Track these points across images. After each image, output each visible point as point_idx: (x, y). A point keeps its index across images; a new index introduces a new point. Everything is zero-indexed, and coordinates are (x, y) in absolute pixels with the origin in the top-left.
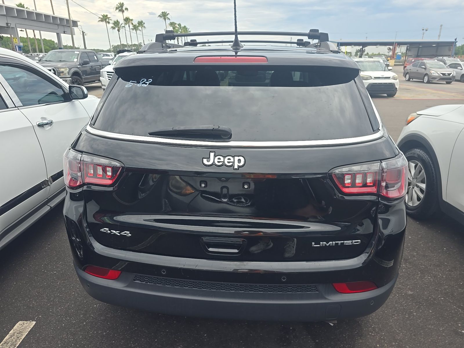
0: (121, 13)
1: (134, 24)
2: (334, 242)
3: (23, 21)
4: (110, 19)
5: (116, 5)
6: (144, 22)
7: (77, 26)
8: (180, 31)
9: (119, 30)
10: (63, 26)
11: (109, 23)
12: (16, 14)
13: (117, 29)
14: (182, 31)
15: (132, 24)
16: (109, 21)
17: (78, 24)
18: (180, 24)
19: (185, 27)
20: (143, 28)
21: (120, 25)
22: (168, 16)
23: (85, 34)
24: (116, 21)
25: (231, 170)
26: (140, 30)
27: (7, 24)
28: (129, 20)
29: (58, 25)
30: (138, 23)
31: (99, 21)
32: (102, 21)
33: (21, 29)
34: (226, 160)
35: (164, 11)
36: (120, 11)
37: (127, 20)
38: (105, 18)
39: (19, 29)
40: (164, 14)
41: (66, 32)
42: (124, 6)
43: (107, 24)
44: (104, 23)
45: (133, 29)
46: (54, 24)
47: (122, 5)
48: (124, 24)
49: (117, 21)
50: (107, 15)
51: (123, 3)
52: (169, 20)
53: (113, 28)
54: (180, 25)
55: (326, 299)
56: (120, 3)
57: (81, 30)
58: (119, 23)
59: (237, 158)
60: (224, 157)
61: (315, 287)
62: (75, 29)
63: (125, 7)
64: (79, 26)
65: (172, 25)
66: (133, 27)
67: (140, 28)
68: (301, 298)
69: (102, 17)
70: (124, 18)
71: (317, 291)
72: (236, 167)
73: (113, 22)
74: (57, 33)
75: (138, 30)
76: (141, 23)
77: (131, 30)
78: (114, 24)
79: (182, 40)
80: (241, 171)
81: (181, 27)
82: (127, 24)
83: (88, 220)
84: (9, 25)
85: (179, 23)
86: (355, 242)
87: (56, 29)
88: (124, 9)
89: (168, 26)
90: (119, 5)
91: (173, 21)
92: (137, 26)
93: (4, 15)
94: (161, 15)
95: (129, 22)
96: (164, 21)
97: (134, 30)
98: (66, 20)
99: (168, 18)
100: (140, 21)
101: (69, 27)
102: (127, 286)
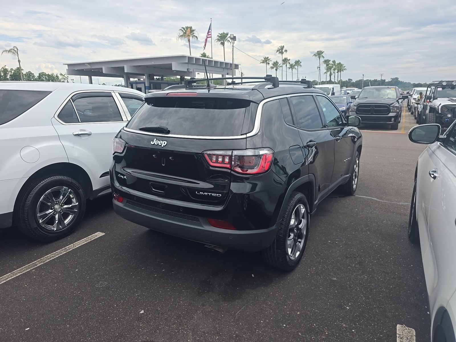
0: (280, 55)
1: (291, 63)
2: (207, 193)
3: (198, 67)
4: (270, 60)
5: (277, 48)
6: (300, 61)
7: (238, 68)
8: (334, 67)
9: (276, 70)
10: (227, 69)
11: (269, 64)
12: (194, 62)
13: (275, 69)
14: (336, 67)
15: (289, 63)
16: (269, 62)
17: (239, 67)
18: (335, 60)
19: (340, 63)
20: (299, 66)
21: (278, 65)
22: (323, 55)
23: (243, 74)
24: (275, 62)
25: (160, 148)
26: (296, 69)
27: (188, 69)
28: (286, 60)
29: (223, 68)
30: (295, 62)
31: (261, 62)
32: (263, 62)
33: (198, 73)
34: (160, 142)
35: (319, 50)
36: (280, 52)
37: (285, 60)
38: (266, 60)
39: (196, 73)
40: (319, 53)
41: (229, 74)
42: (284, 48)
43: (267, 64)
44: (265, 64)
45: (289, 68)
46: (221, 67)
47: (282, 48)
48: (282, 64)
49: (277, 62)
50: (268, 58)
51: (284, 46)
52: (323, 58)
53: (272, 68)
54: (334, 62)
55: (203, 227)
56: (281, 46)
57: (240, 71)
58: (278, 64)
59: (164, 142)
60: (159, 141)
61: (198, 219)
62: (237, 70)
63: (285, 50)
64: (239, 68)
65: (326, 62)
66: (290, 66)
67: (296, 67)
68: (191, 224)
69: (263, 59)
70: (283, 59)
71: (199, 221)
72: (162, 146)
73: (273, 63)
74: (222, 75)
75: (294, 68)
76: (298, 63)
77: (287, 69)
78: (273, 64)
79: (335, 76)
80: (165, 148)
81: (335, 64)
82: (285, 64)
83: (116, 170)
84: (189, 70)
85: (333, 60)
86: (218, 195)
87: (222, 72)
88: (283, 51)
89: (322, 63)
90: (280, 48)
91: (327, 59)
92: (294, 65)
93: (187, 63)
94: (316, 54)
95: (286, 62)
96: (319, 59)
97: (291, 69)
98: (230, 64)
99: (322, 56)
100: (297, 60)
101: (232, 69)
102: (124, 206)
